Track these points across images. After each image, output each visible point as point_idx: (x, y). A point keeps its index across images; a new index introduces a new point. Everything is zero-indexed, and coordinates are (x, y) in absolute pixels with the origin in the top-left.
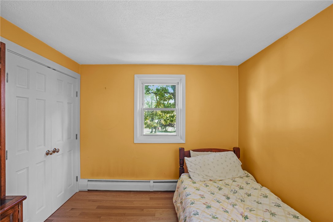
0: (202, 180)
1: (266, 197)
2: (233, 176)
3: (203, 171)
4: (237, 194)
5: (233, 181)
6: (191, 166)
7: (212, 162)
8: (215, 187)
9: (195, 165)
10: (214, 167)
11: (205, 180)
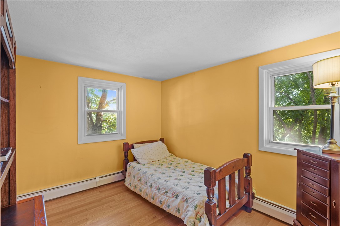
0: (148, 162)
1: (187, 162)
2: (164, 156)
3: (147, 156)
4: (172, 165)
5: (166, 159)
6: (138, 154)
7: (152, 150)
8: (158, 164)
9: (141, 153)
10: (153, 152)
11: (150, 162)
